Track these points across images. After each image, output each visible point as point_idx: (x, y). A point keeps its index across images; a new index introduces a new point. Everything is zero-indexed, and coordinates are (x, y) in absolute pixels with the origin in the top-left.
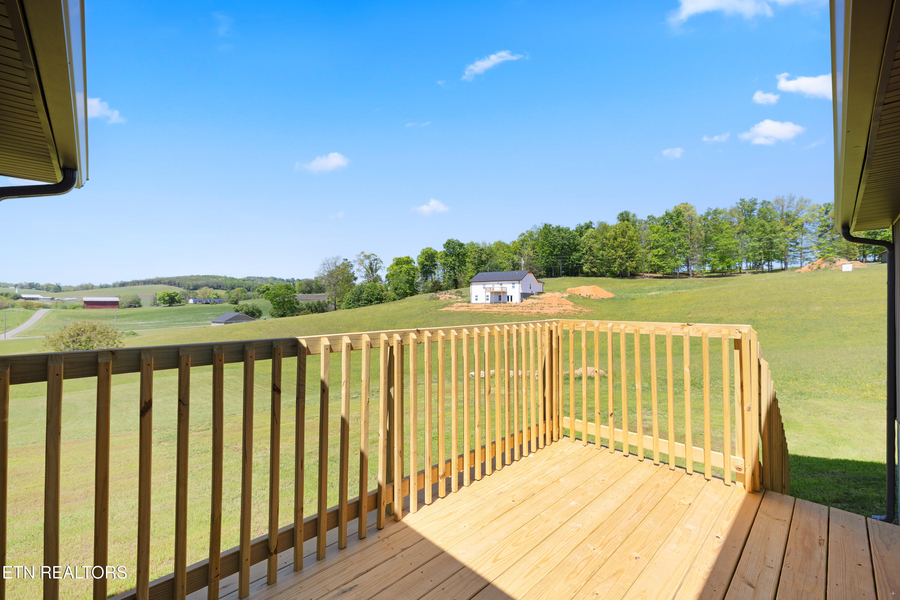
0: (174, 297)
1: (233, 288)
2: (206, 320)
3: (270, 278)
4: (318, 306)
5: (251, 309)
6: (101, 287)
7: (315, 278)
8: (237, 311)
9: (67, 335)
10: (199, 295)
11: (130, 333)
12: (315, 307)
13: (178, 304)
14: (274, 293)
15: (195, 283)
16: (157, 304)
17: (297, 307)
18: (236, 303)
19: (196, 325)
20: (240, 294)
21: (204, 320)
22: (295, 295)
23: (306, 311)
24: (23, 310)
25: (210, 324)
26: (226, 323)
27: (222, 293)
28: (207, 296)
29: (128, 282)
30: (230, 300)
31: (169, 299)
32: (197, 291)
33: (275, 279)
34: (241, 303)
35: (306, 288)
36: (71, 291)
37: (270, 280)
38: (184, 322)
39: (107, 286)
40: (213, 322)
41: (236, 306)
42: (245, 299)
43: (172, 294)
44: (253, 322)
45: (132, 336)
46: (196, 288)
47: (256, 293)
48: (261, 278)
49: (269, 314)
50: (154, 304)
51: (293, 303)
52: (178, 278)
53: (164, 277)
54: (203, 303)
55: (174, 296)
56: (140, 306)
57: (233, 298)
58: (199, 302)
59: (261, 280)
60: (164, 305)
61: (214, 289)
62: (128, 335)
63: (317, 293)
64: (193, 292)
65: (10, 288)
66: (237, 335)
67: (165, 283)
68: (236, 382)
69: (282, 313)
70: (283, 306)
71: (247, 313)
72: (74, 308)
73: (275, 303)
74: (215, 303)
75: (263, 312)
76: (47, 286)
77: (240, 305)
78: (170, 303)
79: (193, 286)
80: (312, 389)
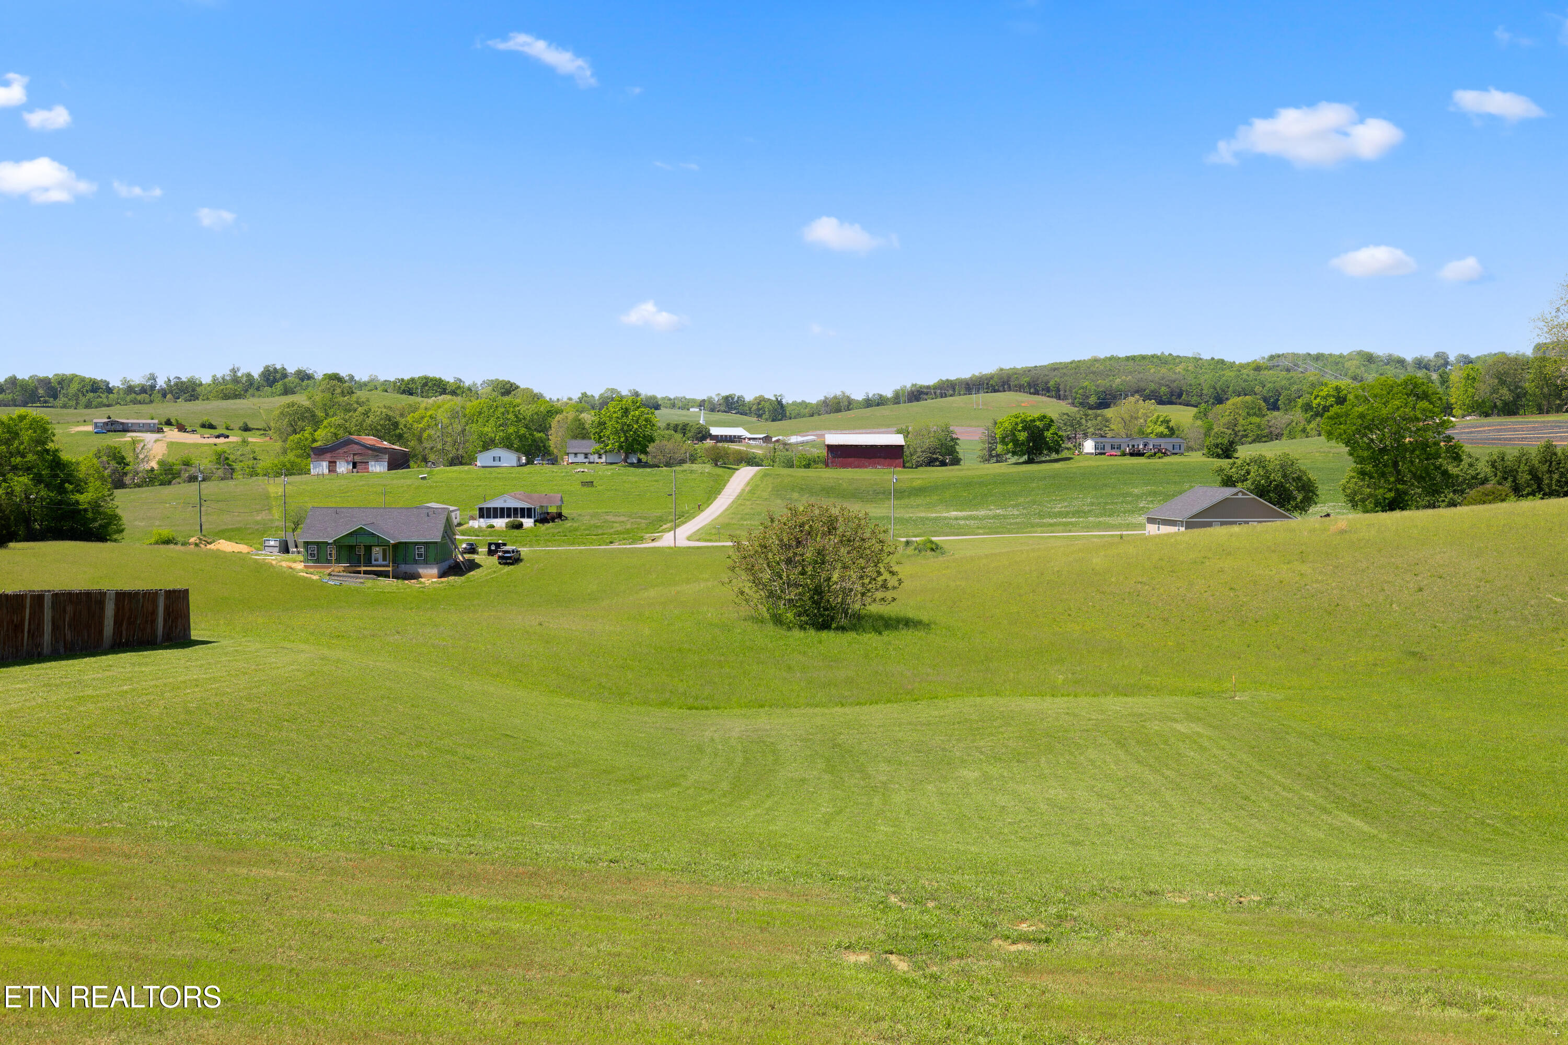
0: (1041, 431)
1: (1219, 400)
2: (1132, 512)
3: (1350, 358)
4: (1545, 467)
5: (1277, 477)
6: (869, 403)
7: (1538, 347)
8: (1228, 482)
9: (773, 542)
10: (1112, 427)
11: (925, 544)
12: (1533, 472)
13: (1054, 456)
14: (1362, 416)
15: (1103, 383)
16: (998, 455)
17: (1453, 469)
18: (1227, 452)
19: (1098, 526)
20: (1241, 421)
21: (1125, 512)
22: (1443, 423)
23: (1489, 486)
24: (708, 468)
25: (1142, 527)
26: (1189, 525)
27: (1182, 416)
28: (1136, 429)
29: (928, 387)
30: (1210, 441)
31: (1029, 439)
32: (1109, 413)
33: (1370, 359)
34: (1245, 452)
35: (1495, 391)
36: (804, 416)
37: (1351, 366)
38: (1066, 515)
39: (880, 402)
40: (1151, 521)
41: (1225, 463)
42: (1258, 439)
43: (1038, 423)
44: (1278, 523)
45: (929, 553)
46: (1106, 401)
47: (1298, 415)
48: (1318, 358)
49: (1343, 498)
50: (991, 456)
51: (1437, 456)
52: (1055, 368)
53: (1019, 367)
54: (1124, 454)
55: (1043, 430)
56: (956, 461)
57: (1217, 435)
58: (1113, 448)
59: (1320, 364)
60: (1015, 459)
61: (1161, 402)
62: (919, 549)
63: (1541, 411)
64: (1096, 416)
65: (691, 410)
66: (1221, 571)
67: (1020, 388)
68: (1203, 749)
69: (1391, 495)
70: (1395, 464)
71: (1262, 492)
72: (808, 466)
73: (1366, 454)
74: (1161, 452)
75: (1322, 489)
76: (759, 404)
77: (1239, 462)
78: (1029, 452)
79: (1097, 393)
80: (1495, 830)
